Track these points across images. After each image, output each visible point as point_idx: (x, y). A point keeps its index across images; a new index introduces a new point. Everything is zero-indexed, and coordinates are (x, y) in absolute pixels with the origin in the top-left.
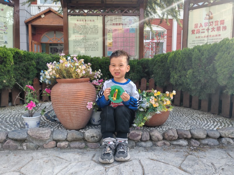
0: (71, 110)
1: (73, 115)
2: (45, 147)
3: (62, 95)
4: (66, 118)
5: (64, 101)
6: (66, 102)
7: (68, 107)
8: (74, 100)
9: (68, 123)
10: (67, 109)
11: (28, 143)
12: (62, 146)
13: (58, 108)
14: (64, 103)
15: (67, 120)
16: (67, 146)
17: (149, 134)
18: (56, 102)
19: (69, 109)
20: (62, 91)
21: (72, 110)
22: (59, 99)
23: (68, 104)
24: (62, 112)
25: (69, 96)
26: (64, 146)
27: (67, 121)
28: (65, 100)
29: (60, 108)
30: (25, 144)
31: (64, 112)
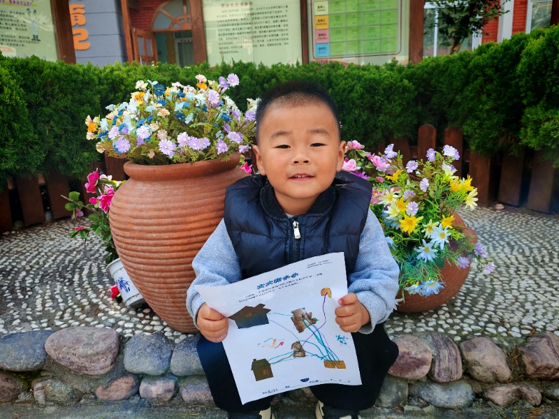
0: (172, 277)
2: (100, 397)
3: (135, 228)
5: (145, 248)
6: (150, 252)
8: (177, 245)
10: (157, 274)
11: (48, 383)
12: (154, 395)
14: (147, 254)
16: (169, 396)
17: (459, 357)
19: (164, 274)
20: (135, 214)
21: (177, 280)
22: (129, 241)
26: (160, 397)
28: (148, 245)
29: (137, 271)
30: (39, 385)
31: (151, 285)
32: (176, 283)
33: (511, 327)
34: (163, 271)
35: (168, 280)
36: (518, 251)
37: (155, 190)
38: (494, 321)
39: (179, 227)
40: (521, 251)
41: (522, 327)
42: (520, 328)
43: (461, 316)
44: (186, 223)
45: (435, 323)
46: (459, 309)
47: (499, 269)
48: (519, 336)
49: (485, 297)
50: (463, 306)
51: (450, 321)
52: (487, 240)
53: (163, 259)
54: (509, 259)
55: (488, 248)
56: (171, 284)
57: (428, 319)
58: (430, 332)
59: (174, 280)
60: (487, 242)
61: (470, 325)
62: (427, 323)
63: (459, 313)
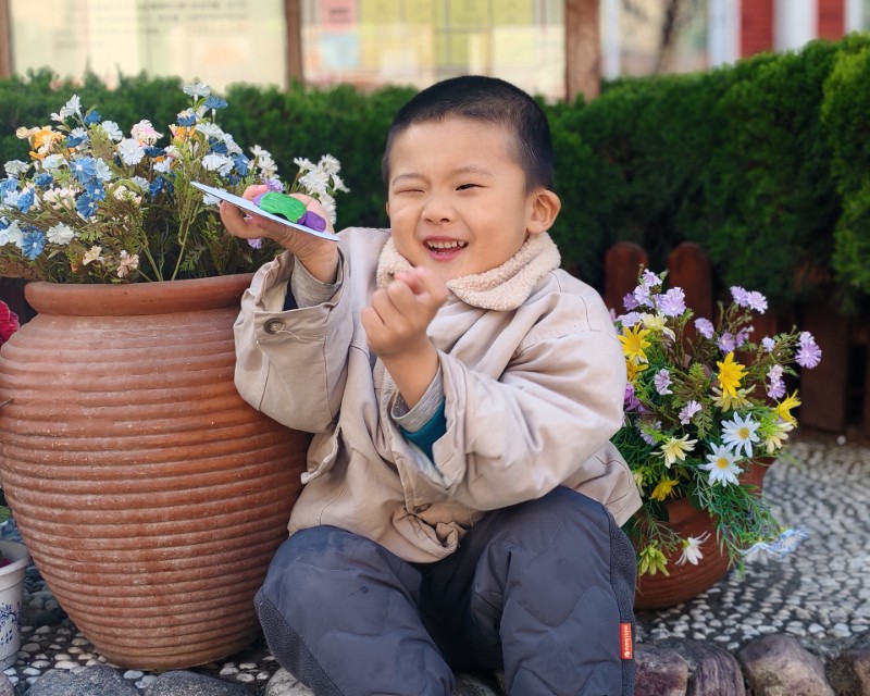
0: (159, 519)
1: (171, 556)
3: (86, 412)
4: (122, 584)
5: (106, 454)
6: (116, 462)
7: (134, 497)
8: (178, 444)
9: (137, 621)
10: (125, 513)
13: (57, 512)
15: (131, 599)
18: (41, 468)
19: (141, 513)
21: (169, 523)
22: (66, 442)
23: (134, 477)
24: (91, 537)
25: (144, 417)
27: (126, 605)
28: (112, 448)
29: (75, 513)
31: (102, 542)
32: (164, 532)
33: (833, 624)
34: (140, 505)
35: (149, 527)
36: (845, 512)
37: (125, 334)
38: (801, 617)
39: (184, 406)
40: (850, 512)
41: (853, 622)
42: (849, 623)
43: (737, 616)
44: (200, 398)
45: (686, 627)
46: (731, 605)
47: (807, 543)
48: (847, 634)
49: (781, 587)
50: (738, 600)
51: (716, 623)
52: (781, 497)
53: (143, 477)
54: (828, 526)
55: (783, 511)
56: (154, 535)
57: (671, 623)
58: (680, 640)
59: (161, 524)
60: (779, 501)
61: (755, 627)
62: (671, 628)
63: (731, 611)
